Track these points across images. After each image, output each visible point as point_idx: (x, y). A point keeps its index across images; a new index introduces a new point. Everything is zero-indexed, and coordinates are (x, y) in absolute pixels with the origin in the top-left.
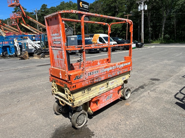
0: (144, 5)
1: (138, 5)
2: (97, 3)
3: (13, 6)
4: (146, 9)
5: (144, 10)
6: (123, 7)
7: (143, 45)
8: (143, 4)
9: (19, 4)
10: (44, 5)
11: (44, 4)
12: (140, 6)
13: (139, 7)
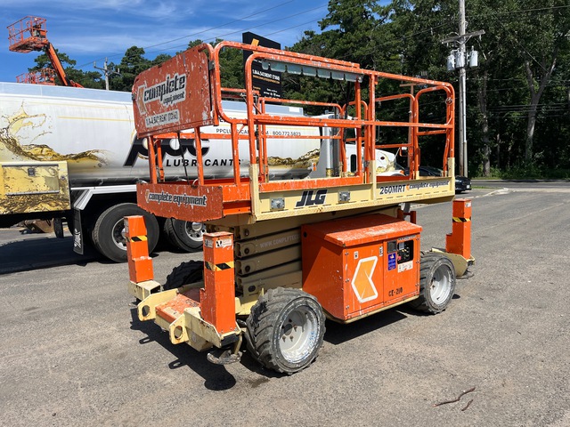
0: (468, 49)
1: (445, 51)
2: (305, 45)
3: (24, 47)
4: (475, 62)
5: (467, 66)
6: (392, 60)
7: (468, 187)
8: (463, 47)
9: (44, 40)
10: (134, 49)
11: (136, 48)
12: (455, 54)
13: (449, 58)
